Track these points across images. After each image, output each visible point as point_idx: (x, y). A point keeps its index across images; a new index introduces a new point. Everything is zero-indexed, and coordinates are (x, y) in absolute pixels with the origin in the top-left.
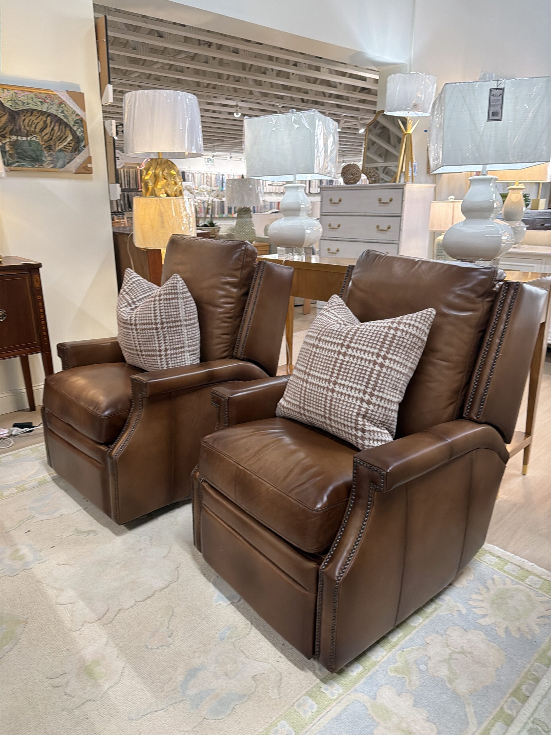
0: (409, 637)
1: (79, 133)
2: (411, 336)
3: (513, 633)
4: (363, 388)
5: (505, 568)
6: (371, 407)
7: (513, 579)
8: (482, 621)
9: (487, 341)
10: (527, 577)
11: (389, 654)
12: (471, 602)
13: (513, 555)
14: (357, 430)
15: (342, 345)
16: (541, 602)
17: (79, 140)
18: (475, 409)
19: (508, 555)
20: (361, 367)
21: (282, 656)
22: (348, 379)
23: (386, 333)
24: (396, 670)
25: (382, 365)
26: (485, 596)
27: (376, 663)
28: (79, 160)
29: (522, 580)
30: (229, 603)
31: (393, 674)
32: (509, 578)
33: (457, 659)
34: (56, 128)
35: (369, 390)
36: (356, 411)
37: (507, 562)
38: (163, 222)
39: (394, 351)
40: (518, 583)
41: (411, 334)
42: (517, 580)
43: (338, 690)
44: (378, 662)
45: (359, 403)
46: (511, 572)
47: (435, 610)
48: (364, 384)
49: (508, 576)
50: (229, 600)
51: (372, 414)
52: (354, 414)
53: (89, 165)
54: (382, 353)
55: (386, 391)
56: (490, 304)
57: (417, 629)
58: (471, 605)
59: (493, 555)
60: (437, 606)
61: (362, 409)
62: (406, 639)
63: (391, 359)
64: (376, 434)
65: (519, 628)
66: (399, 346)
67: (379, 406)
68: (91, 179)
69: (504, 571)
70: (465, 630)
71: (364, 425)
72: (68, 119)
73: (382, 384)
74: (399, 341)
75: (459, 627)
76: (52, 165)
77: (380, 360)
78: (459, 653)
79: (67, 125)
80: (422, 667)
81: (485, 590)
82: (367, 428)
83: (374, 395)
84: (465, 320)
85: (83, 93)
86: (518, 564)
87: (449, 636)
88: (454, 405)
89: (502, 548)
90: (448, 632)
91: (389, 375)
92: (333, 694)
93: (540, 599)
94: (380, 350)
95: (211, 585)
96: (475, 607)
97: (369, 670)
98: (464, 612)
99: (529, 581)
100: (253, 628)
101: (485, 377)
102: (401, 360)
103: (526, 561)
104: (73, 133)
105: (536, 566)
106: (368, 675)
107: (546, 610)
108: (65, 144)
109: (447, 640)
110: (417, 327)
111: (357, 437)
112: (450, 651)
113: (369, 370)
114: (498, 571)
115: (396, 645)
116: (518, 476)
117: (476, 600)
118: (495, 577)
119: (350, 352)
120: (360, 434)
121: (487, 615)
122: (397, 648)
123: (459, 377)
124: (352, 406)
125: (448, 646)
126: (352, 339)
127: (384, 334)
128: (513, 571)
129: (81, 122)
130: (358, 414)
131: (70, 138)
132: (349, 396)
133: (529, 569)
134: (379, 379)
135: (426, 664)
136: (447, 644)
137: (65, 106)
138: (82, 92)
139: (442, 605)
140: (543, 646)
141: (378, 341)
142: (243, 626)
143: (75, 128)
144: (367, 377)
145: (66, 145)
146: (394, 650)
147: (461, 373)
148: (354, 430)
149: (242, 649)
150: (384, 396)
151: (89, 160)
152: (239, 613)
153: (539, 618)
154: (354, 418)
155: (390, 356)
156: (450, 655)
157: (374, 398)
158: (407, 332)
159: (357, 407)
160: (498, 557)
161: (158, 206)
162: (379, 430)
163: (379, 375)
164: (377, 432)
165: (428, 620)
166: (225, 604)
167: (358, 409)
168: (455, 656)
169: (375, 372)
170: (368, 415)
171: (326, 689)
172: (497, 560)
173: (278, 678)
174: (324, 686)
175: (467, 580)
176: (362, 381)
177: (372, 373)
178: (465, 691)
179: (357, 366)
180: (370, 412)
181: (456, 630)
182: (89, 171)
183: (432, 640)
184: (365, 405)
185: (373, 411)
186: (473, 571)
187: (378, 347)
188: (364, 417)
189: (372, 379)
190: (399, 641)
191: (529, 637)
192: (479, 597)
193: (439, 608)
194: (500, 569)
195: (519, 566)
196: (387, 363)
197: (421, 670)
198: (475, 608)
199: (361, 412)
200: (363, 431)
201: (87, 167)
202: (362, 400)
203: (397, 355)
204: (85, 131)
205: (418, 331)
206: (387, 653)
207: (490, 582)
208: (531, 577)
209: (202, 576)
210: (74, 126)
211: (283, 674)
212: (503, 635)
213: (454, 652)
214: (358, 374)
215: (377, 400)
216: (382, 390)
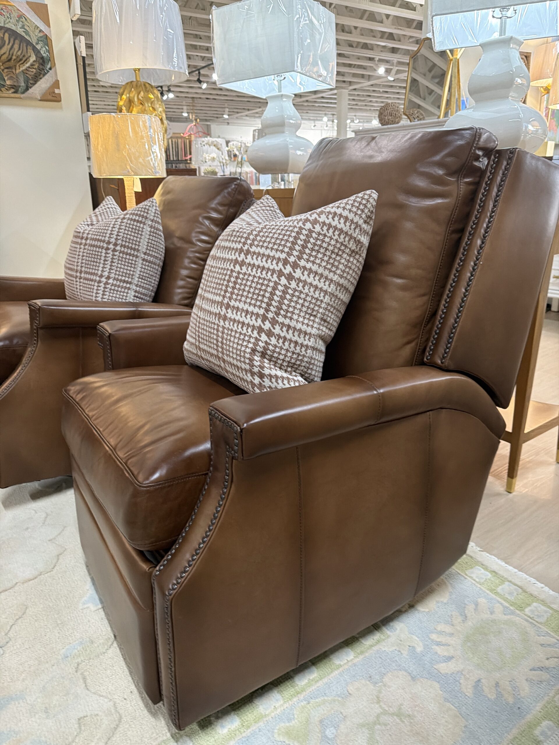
0: (325, 680)
1: (43, 52)
2: (337, 233)
3: (486, 690)
4: (262, 312)
5: (499, 589)
6: (273, 341)
7: (507, 605)
8: (444, 668)
9: (464, 244)
10: (529, 605)
11: (286, 706)
12: (434, 636)
13: (516, 570)
14: (253, 374)
15: (241, 251)
16: (542, 645)
17: (44, 61)
18: (441, 350)
19: (508, 570)
20: (261, 281)
22: (243, 299)
24: (288, 733)
25: (290, 277)
26: (459, 628)
27: (262, 717)
28: (43, 84)
29: (521, 608)
30: (100, 606)
31: (281, 739)
32: (501, 604)
33: (385, 725)
34: (16, 46)
35: (270, 315)
36: (250, 345)
37: (503, 580)
38: (118, 145)
39: (310, 255)
40: (513, 613)
41: (336, 228)
42: (512, 608)
44: (266, 716)
45: (255, 334)
46: (507, 596)
47: (378, 642)
48: (264, 305)
49: (500, 600)
51: (274, 351)
52: (248, 350)
53: (57, 91)
54: (292, 259)
55: (295, 317)
56: (471, 187)
57: (341, 669)
58: (433, 641)
59: (486, 568)
60: (382, 637)
61: (260, 343)
62: (320, 684)
63: (305, 268)
64: (280, 381)
65: (497, 684)
66: (316, 248)
67: (285, 339)
68: (61, 108)
69: (497, 593)
70: (413, 678)
71: (262, 367)
72: (30, 36)
73: (289, 306)
74: (317, 239)
75: (405, 673)
76: (13, 90)
77: (288, 269)
78: (393, 714)
79: (29, 43)
80: (330, 732)
81: (460, 619)
82: (267, 372)
83: (277, 322)
84: (430, 211)
85: (47, 5)
86: (519, 584)
87: (385, 686)
88: (413, 344)
89: (502, 559)
90: (386, 679)
91: (301, 292)
93: (542, 639)
94: (289, 254)
96: (439, 644)
97: (249, 727)
98: (419, 649)
99: (531, 611)
100: (115, 645)
101: (458, 301)
102: (321, 271)
103: (533, 580)
104: (37, 52)
105: (546, 589)
106: (244, 735)
107: (548, 659)
108: (28, 65)
109: (380, 692)
110: (346, 218)
111: (253, 385)
112: (379, 711)
113: (271, 284)
114: (488, 592)
115: (303, 690)
116: (550, 464)
117: (441, 633)
118: (482, 601)
119: (249, 260)
120: (257, 380)
121: (453, 657)
122: (301, 697)
123: (419, 301)
124: (247, 338)
125: (378, 702)
126: (253, 240)
128: (511, 593)
129: (46, 40)
130: (254, 351)
131: (33, 58)
132: (243, 324)
133: (536, 593)
134: (285, 298)
135: (336, 727)
136: (378, 697)
137: (26, 19)
138: (46, 3)
139: (389, 637)
140: (529, 717)
141: (287, 241)
142: (101, 641)
143: (38, 47)
144: (267, 295)
145: (29, 67)
146: (295, 699)
147: (424, 295)
148: (249, 375)
149: (86, 674)
150: (293, 324)
151: (56, 84)
153: (531, 670)
154: (248, 356)
155: (302, 263)
156: (378, 717)
157: (277, 327)
158: (330, 226)
159: (253, 340)
160: (494, 573)
161: (111, 125)
162: (285, 375)
163: (285, 292)
164: (283, 378)
165: (361, 657)
166: (93, 608)
167: (254, 344)
168: (384, 719)
169: (280, 287)
170: (269, 352)
172: (489, 575)
173: (112, 726)
175: (438, 602)
176: (262, 301)
177: (274, 288)
179: (256, 280)
180: (271, 347)
181: (398, 677)
182: (57, 99)
183: (358, 689)
184: (264, 337)
185: (275, 346)
186: (450, 589)
187: (286, 250)
188: (263, 355)
189: (275, 297)
190: (309, 685)
191: (511, 700)
192: (448, 629)
193: (384, 640)
194: (491, 590)
195: (521, 587)
196: (298, 273)
197: (326, 737)
198: (437, 645)
199: (258, 348)
200: (261, 376)
201: (54, 92)
203: (314, 263)
204: (50, 51)
205: (348, 224)
206: (285, 702)
207: (471, 607)
208: (535, 604)
209: (85, 567)
210: (37, 44)
211: (124, 719)
212: (469, 691)
213: (385, 713)
214: (257, 291)
215: (281, 329)
216: (289, 315)
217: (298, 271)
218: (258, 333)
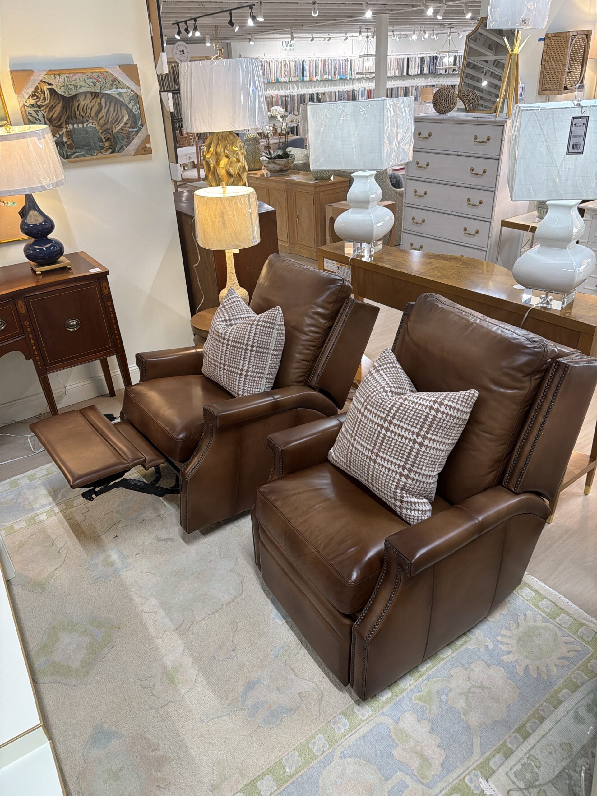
0: (436, 668)
1: (135, 111)
2: (452, 418)
3: (531, 672)
4: (402, 464)
5: (540, 604)
6: (410, 481)
7: (545, 615)
8: (505, 658)
9: (531, 417)
10: (559, 615)
11: (416, 683)
12: (499, 638)
13: (551, 589)
14: (395, 500)
15: (385, 420)
16: (565, 643)
17: (135, 119)
18: (514, 481)
19: (545, 590)
20: (401, 445)
21: (325, 676)
22: (389, 453)
23: (428, 413)
24: (420, 699)
25: (421, 444)
26: (514, 633)
27: (403, 691)
28: (137, 141)
29: (554, 618)
30: (284, 621)
31: (417, 702)
32: (541, 615)
33: (475, 693)
34: (112, 109)
35: (408, 466)
36: (395, 484)
37: (543, 597)
38: (224, 223)
39: (434, 431)
40: (548, 621)
41: (451, 416)
42: (547, 618)
43: (368, 712)
44: (406, 689)
45: (398, 477)
46: (544, 609)
47: (465, 642)
48: (404, 460)
49: (540, 612)
50: (284, 619)
51: (410, 487)
52: (393, 487)
53: (148, 146)
54: (422, 433)
55: (424, 468)
56: (538, 381)
57: (445, 661)
58: (498, 641)
59: (531, 588)
60: (467, 639)
61: (401, 482)
62: (433, 670)
63: (431, 439)
64: (413, 505)
65: (538, 668)
66: (438, 427)
67: (417, 480)
68: (151, 159)
69: (538, 607)
70: (489, 666)
71: (402, 497)
72: (123, 98)
73: (420, 462)
74: (439, 422)
75: (484, 662)
76: (111, 150)
77: (420, 439)
78: (478, 687)
79: (122, 104)
80: (443, 698)
81: (515, 626)
82: (405, 499)
83: (412, 470)
84: (511, 398)
85: (136, 65)
86: (553, 601)
87: (472, 670)
88: (495, 472)
89: (542, 581)
90: (472, 666)
91: (428, 453)
92: (363, 715)
93: (566, 639)
94: (421, 430)
95: (270, 603)
96: (502, 643)
97: (397, 696)
98: (491, 647)
99: (560, 620)
100: (303, 648)
101: (526, 453)
102: (441, 439)
103: (562, 597)
104: (130, 111)
105: (571, 603)
106: (395, 700)
107: (568, 652)
108: (122, 124)
109: (469, 674)
110: (458, 410)
111: (395, 506)
112: (470, 685)
113: (409, 448)
114: (533, 606)
115: (424, 674)
116: (579, 496)
117: (503, 636)
118: (529, 613)
119: (392, 428)
120: (398, 503)
121: (511, 652)
122: (424, 678)
123: (500, 448)
124: (392, 479)
125: (469, 680)
127: (425, 414)
128: (547, 607)
129: (137, 99)
130: (397, 487)
131: (126, 118)
132: (389, 469)
133: (563, 607)
134: (418, 457)
135: (447, 695)
136: (469, 677)
137: (119, 82)
138: (135, 64)
139: (471, 639)
140: (556, 688)
141: (419, 421)
142: (294, 646)
143: (130, 106)
144: (406, 454)
145: (123, 127)
146: (421, 679)
147: (503, 444)
148: (393, 500)
149: (292, 666)
150: (423, 472)
151: (148, 139)
152: (291, 632)
153: (558, 659)
154: (393, 490)
155: (429, 436)
156: (470, 688)
157: (412, 474)
158: (447, 414)
159: (396, 480)
160: (536, 591)
161: (218, 206)
162: (416, 500)
163: (418, 453)
164: (415, 503)
165: (456, 653)
166: (281, 623)
167: (397, 483)
168: (473, 690)
169: (414, 450)
170: (406, 488)
171: (359, 711)
172: (534, 594)
173: (320, 697)
174: (357, 707)
175: (500, 614)
176: (402, 457)
177: (411, 450)
178: (475, 723)
180: (408, 485)
181: (479, 665)
182: (148, 151)
183: (456, 673)
184: (403, 479)
185: (411, 485)
186: (508, 605)
187: (419, 427)
188: (402, 489)
189: (411, 456)
190: (427, 671)
191: (546, 678)
192: (508, 633)
193: (468, 641)
194: (534, 605)
195: (554, 603)
196: (426, 442)
197: (441, 700)
198: (502, 644)
199: (400, 485)
200: (402, 501)
201: (146, 147)
202: (401, 475)
203: (436, 435)
204: (141, 108)
205: (459, 413)
206: (415, 681)
207: (522, 617)
208: (562, 615)
209: (263, 592)
210: (129, 103)
211: (325, 693)
212: (521, 673)
213: (473, 686)
214: (399, 451)
215: (415, 475)
216: (420, 467)
217: (426, 441)
218: (400, 476)
